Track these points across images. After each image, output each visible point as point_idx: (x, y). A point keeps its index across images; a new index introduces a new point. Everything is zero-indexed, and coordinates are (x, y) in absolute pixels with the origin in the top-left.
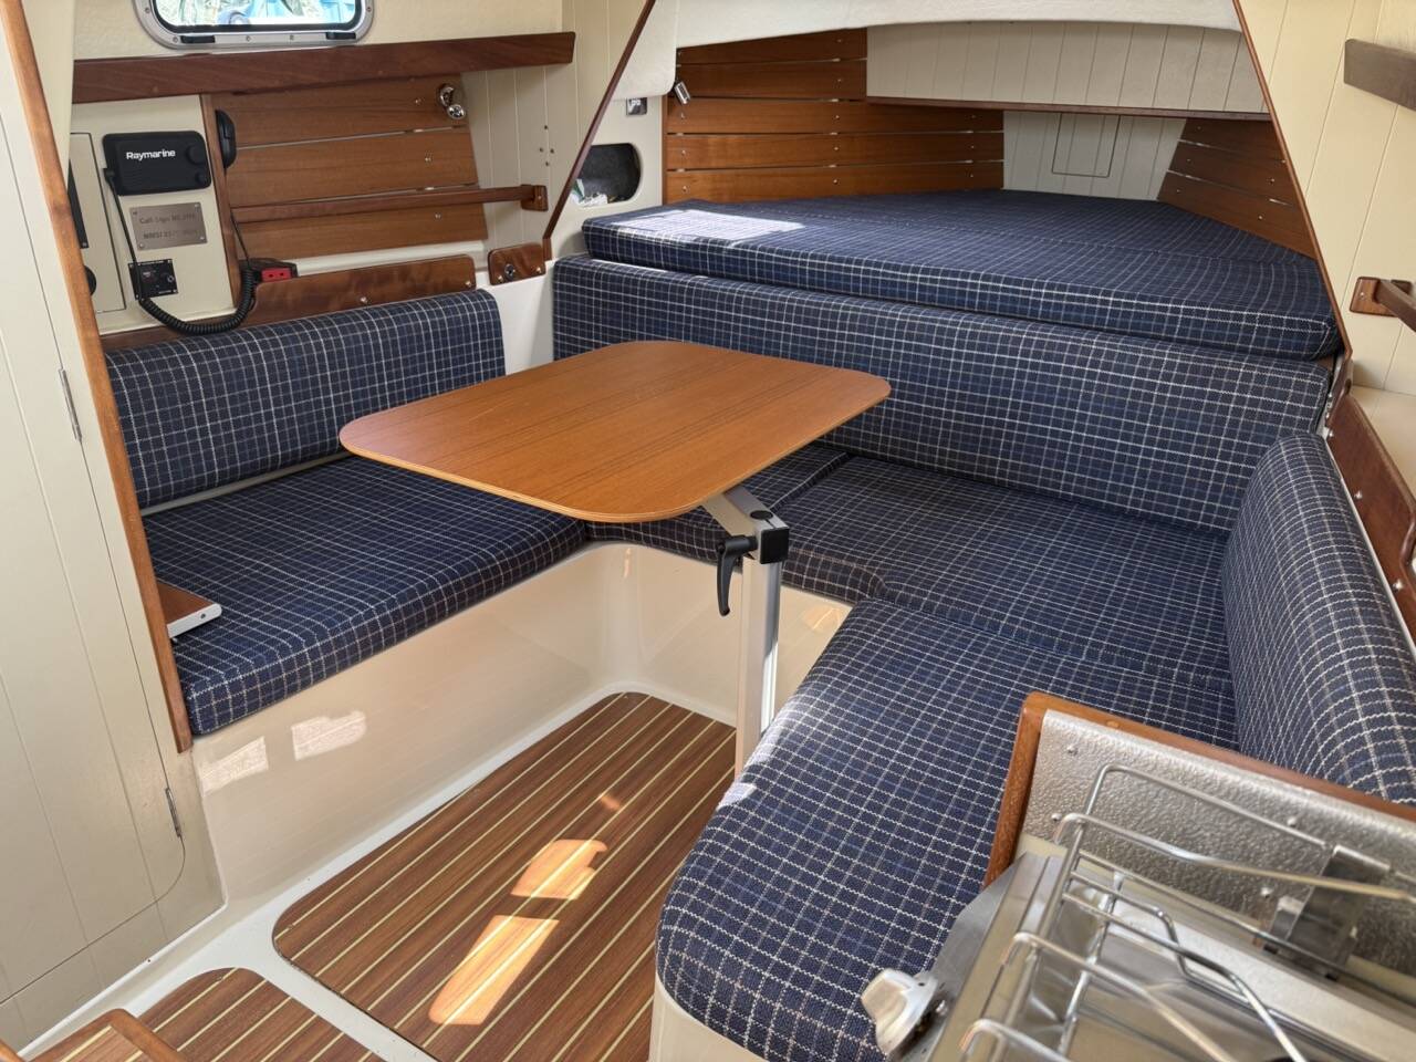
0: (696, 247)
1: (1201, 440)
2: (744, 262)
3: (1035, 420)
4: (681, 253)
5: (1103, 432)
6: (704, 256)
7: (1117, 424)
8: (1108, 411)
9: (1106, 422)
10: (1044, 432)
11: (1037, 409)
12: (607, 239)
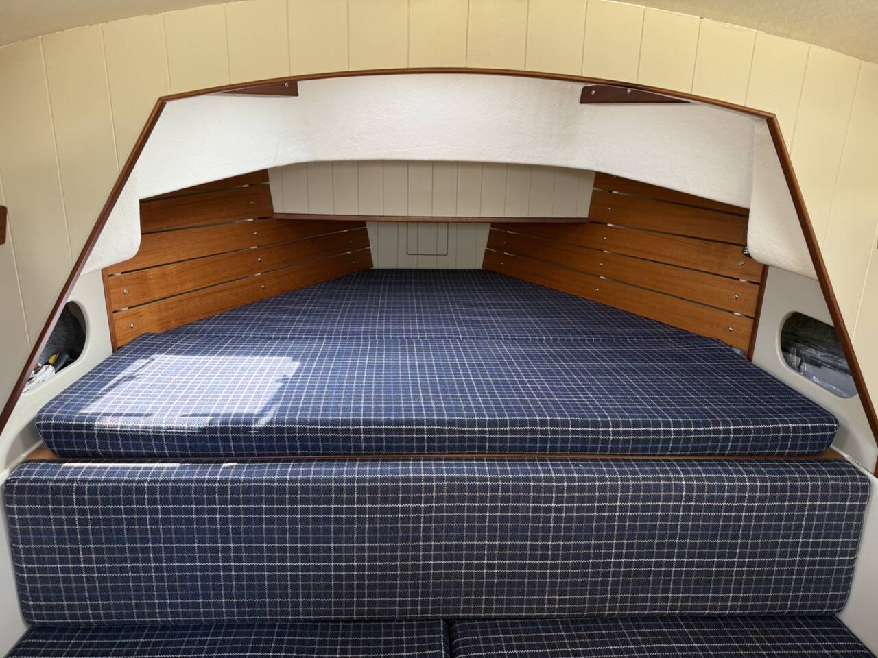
0: (214, 430)
1: (784, 545)
2: (281, 439)
3: (640, 556)
4: (192, 439)
5: (701, 555)
6: (226, 439)
7: (713, 546)
8: (704, 537)
9: (702, 546)
10: (649, 564)
11: (640, 546)
12: (79, 436)
